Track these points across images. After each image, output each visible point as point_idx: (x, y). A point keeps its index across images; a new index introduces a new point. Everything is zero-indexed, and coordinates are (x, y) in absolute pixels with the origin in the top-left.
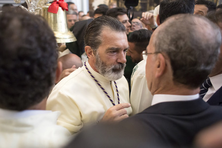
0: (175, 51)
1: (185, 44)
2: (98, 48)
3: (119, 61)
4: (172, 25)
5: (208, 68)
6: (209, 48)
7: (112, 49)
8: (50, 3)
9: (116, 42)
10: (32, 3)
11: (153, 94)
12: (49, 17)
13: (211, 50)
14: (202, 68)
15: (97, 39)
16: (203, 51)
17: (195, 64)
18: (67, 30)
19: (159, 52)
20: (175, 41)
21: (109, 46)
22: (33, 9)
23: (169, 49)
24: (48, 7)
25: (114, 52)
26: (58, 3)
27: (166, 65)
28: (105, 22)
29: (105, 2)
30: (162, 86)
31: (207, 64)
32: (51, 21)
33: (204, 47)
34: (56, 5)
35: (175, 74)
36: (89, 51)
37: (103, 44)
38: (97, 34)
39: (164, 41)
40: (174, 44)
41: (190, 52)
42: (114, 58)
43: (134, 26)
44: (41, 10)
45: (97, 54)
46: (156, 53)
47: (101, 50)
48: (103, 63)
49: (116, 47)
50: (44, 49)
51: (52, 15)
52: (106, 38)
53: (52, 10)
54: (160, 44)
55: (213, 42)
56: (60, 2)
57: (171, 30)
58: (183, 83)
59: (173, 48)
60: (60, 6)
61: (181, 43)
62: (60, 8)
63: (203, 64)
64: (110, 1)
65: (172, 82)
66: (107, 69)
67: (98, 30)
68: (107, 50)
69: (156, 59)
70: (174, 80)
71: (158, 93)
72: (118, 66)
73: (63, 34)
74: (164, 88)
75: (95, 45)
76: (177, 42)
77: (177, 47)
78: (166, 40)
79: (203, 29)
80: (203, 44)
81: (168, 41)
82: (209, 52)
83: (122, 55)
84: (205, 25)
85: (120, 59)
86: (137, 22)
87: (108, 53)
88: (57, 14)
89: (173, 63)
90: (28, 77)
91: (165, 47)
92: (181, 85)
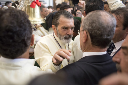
0: (91, 29)
1: (96, 25)
2: (58, 26)
3: (68, 34)
4: (90, 16)
5: (109, 37)
6: (108, 27)
7: (64, 27)
8: (31, 2)
9: (66, 24)
10: (21, 2)
11: (83, 52)
12: (31, 10)
13: (110, 28)
14: (105, 37)
15: (57, 22)
16: (105, 29)
17: (101, 35)
18: (40, 17)
19: (84, 30)
20: (91, 24)
21: (62, 26)
22: (22, 6)
23: (89, 28)
24: (30, 4)
25: (65, 29)
26: (35, 2)
27: (88, 36)
28: (62, 13)
29: (62, 1)
30: (87, 47)
31: (108, 35)
32: (32, 12)
33: (105, 26)
34: (34, 3)
35: (92, 41)
36: (54, 28)
37: (60, 24)
38: (58, 19)
39: (86, 24)
40: (91, 26)
41: (99, 29)
42: (65, 32)
43: (77, 14)
44: (26, 6)
45: (57, 29)
46: (83, 30)
47: (59, 27)
48: (60, 34)
49: (66, 26)
50: (20, 27)
51: (32, 9)
52: (61, 21)
53: (32, 6)
54: (84, 25)
55: (111, 24)
56: (37, 2)
57: (89, 18)
58: (96, 45)
59: (90, 28)
60: (37, 4)
61: (94, 25)
62: (37, 5)
63: (106, 35)
64: (65, 1)
65: (91, 45)
66: (62, 38)
67: (58, 17)
68: (62, 28)
69: (83, 34)
70: (92, 44)
71: (85, 51)
72: (67, 36)
73: (38, 19)
74: (88, 48)
75: (57, 25)
76: (92, 24)
77: (92, 27)
78: (87, 23)
79: (105, 17)
80: (105, 25)
81: (88, 24)
82: (109, 29)
83: (70, 31)
84: (107, 15)
85: (69, 33)
86: (79, 12)
87: (63, 29)
88: (35, 8)
89: (91, 35)
90: (11, 41)
91: (87, 27)
92: (96, 47)
